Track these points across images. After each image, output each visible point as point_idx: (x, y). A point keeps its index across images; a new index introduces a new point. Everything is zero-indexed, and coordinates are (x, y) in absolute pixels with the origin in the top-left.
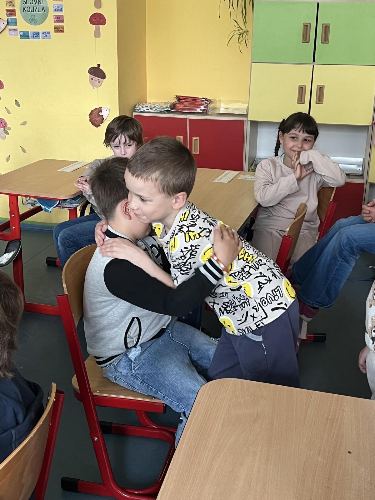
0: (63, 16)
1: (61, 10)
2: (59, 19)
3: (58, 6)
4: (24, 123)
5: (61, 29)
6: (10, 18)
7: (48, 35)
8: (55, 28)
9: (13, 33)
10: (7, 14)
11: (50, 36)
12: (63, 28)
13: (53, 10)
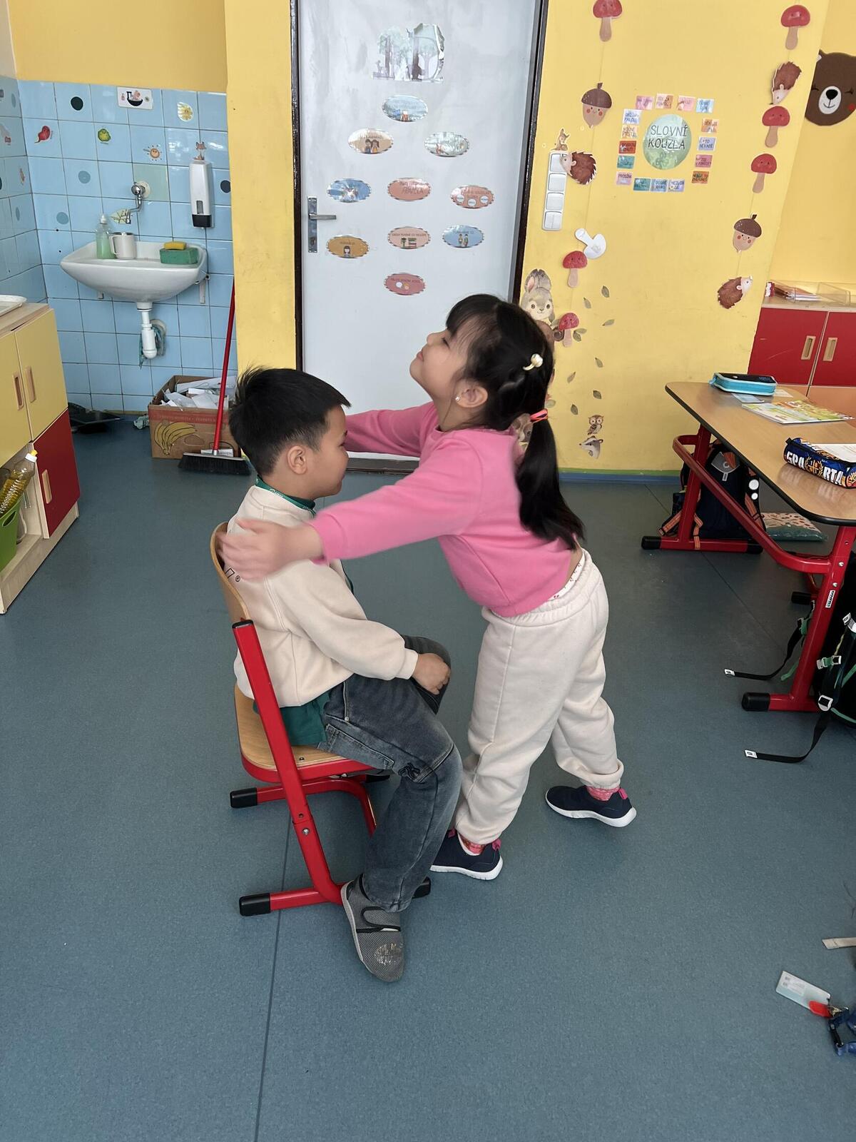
0: (711, 156)
1: (711, 146)
2: (704, 161)
3: (707, 141)
4: (610, 323)
5: (703, 177)
6: (625, 157)
7: (681, 186)
8: (694, 176)
9: (624, 181)
10: (620, 148)
11: (683, 188)
12: (707, 176)
13: (699, 145)
